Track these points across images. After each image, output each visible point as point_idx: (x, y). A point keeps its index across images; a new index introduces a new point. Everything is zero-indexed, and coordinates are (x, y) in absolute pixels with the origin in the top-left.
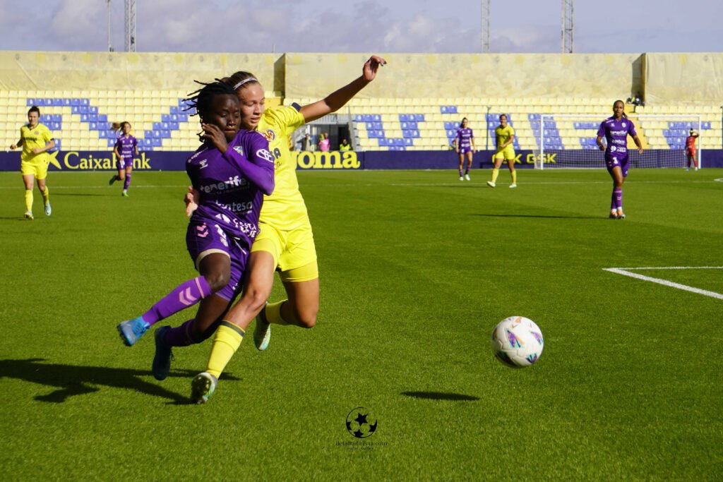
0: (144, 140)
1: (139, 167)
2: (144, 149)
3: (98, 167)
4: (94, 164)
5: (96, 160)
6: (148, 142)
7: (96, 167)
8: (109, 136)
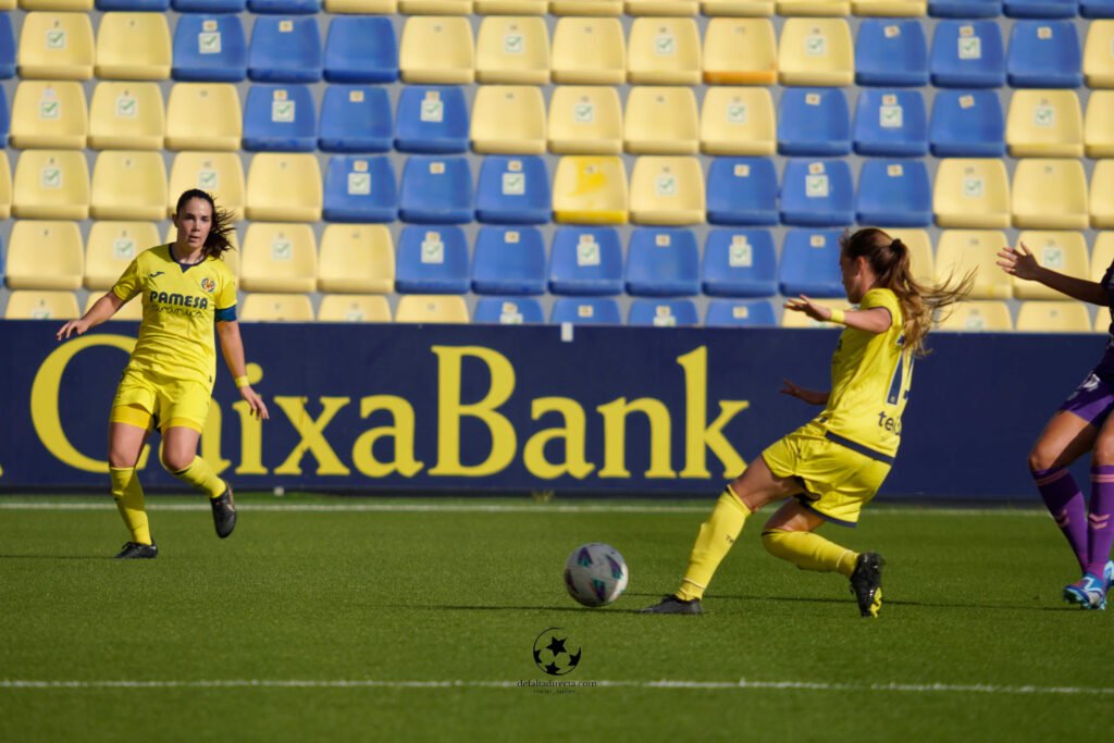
0: (702, 234)
1: (660, 467)
2: (705, 312)
3: (309, 461)
4: (279, 436)
5: (293, 406)
6: (740, 252)
7: (291, 466)
8: (409, 203)
